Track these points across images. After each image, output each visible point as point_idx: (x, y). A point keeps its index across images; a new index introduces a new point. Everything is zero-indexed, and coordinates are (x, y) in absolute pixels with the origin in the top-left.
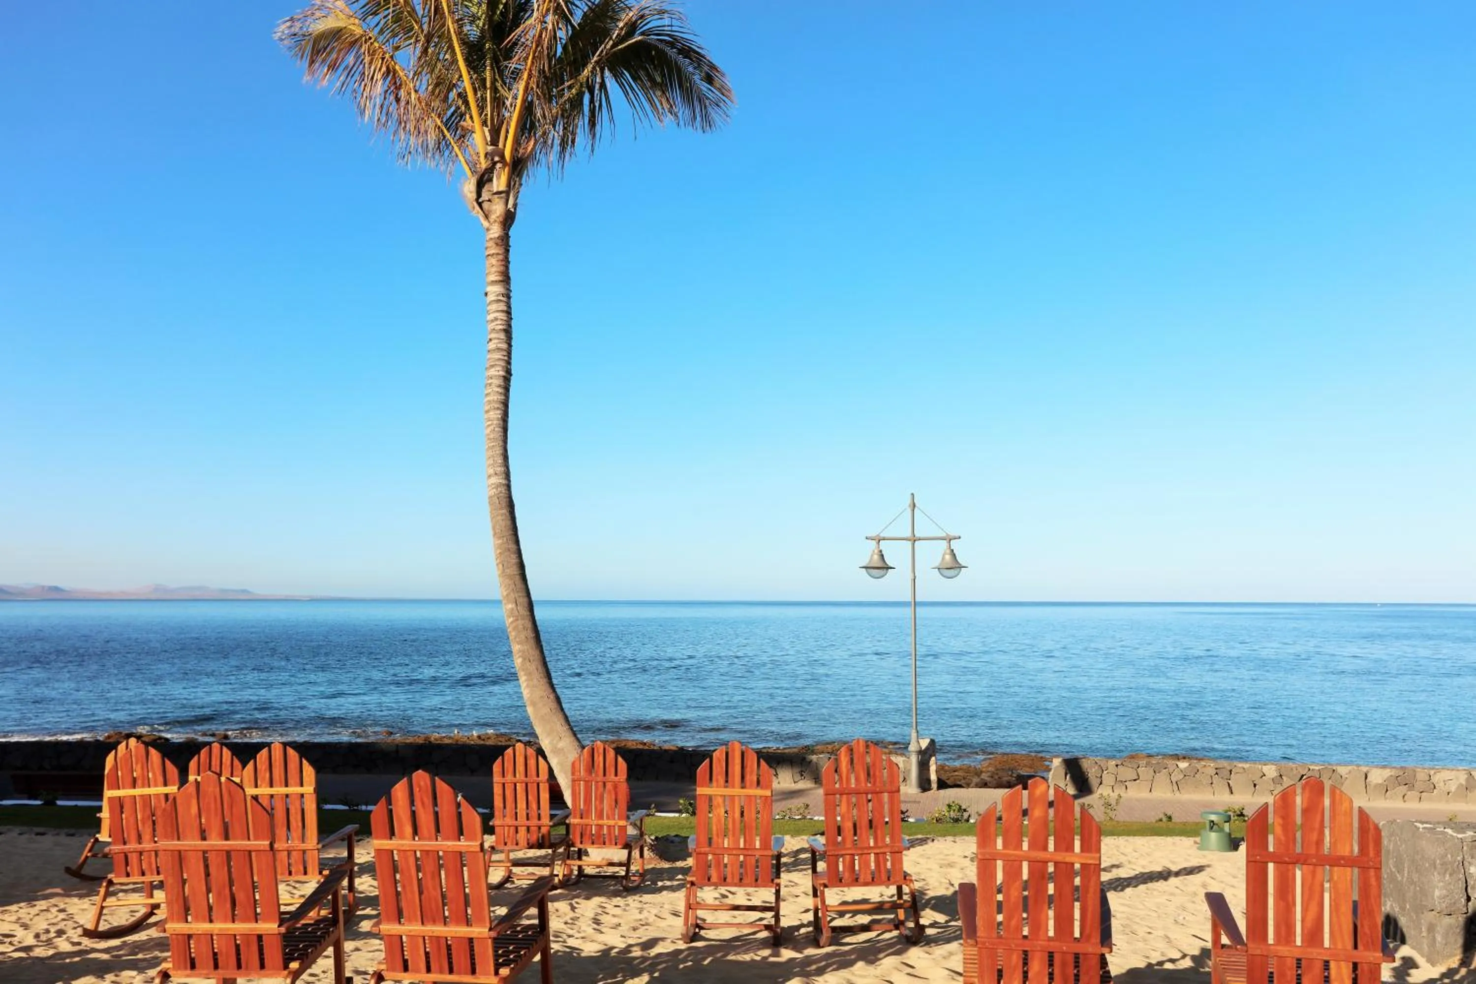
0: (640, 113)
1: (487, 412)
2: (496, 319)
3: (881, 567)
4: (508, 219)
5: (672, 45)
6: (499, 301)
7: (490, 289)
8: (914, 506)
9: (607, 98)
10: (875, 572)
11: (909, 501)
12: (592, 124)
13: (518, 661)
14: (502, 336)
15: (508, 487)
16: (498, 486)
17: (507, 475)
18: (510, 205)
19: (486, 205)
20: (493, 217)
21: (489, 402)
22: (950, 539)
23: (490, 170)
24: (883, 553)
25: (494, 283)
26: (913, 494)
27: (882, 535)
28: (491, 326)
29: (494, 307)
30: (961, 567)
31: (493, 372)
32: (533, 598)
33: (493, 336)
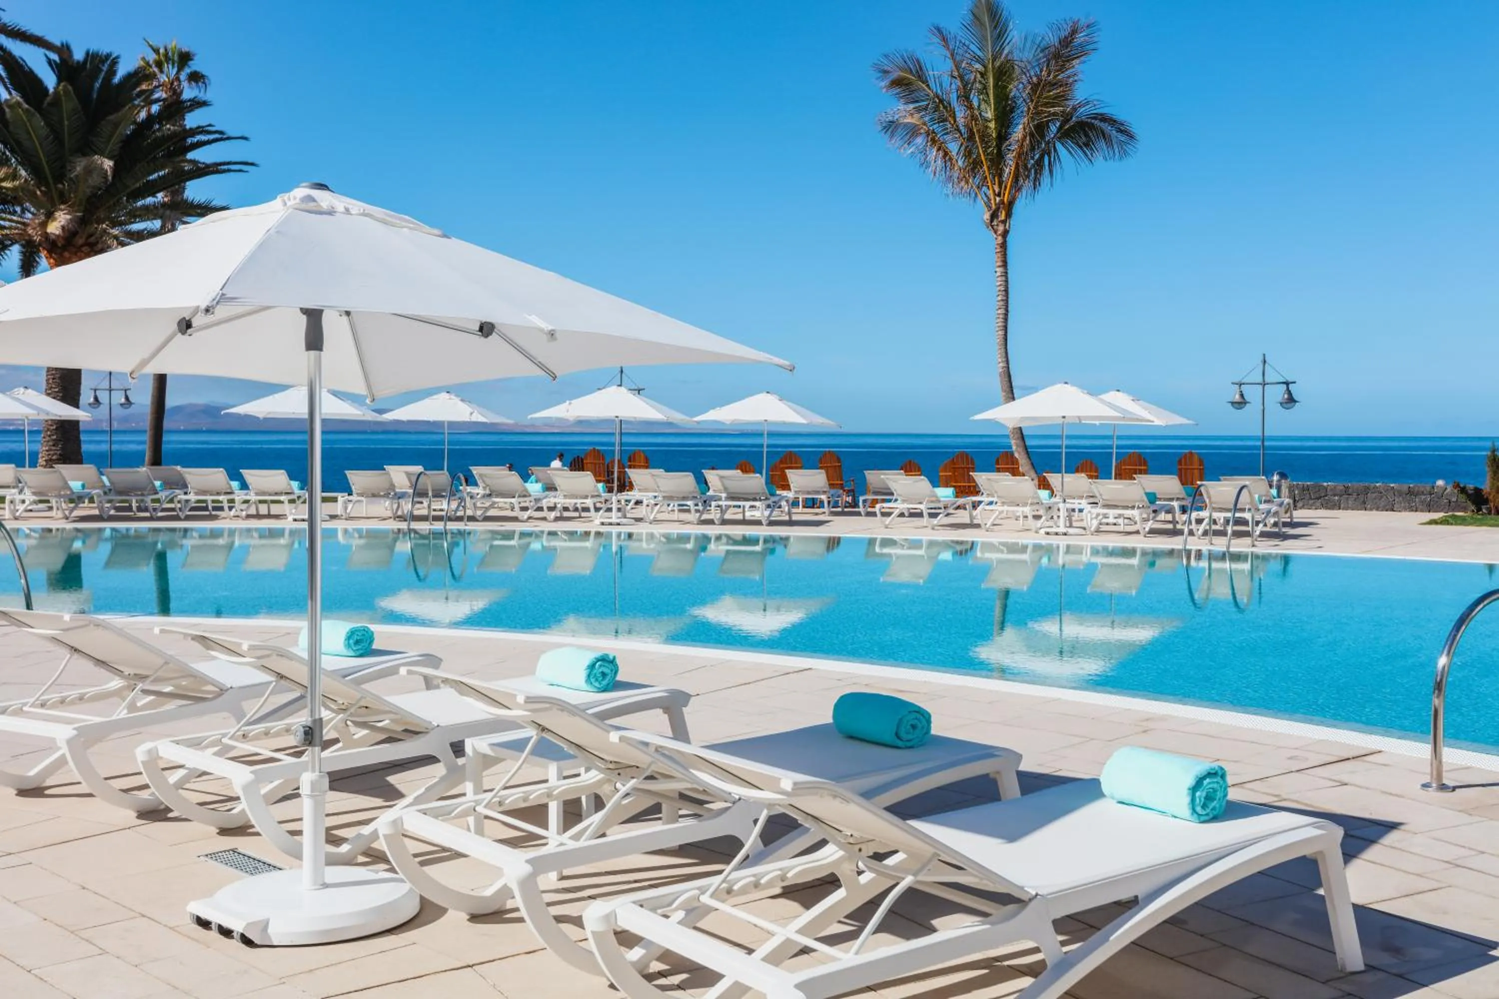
0: (1078, 159)
1: (997, 331)
2: (1000, 285)
3: (1241, 403)
4: (1005, 233)
5: (1095, 118)
6: (1002, 276)
7: (998, 269)
8: (1265, 362)
9: (1058, 157)
10: (1236, 405)
11: (1261, 358)
12: (1051, 172)
13: (1014, 448)
14: (1004, 293)
15: (1008, 368)
16: (1003, 368)
17: (1007, 362)
18: (1007, 227)
19: (995, 227)
20: (999, 232)
21: (999, 327)
22: (1287, 384)
23: (998, 209)
24: (1244, 393)
25: (999, 266)
26: (1264, 355)
27: (1243, 381)
28: (999, 288)
29: (999, 279)
30: (1295, 401)
31: (999, 312)
32: (1024, 434)
33: (1000, 293)
